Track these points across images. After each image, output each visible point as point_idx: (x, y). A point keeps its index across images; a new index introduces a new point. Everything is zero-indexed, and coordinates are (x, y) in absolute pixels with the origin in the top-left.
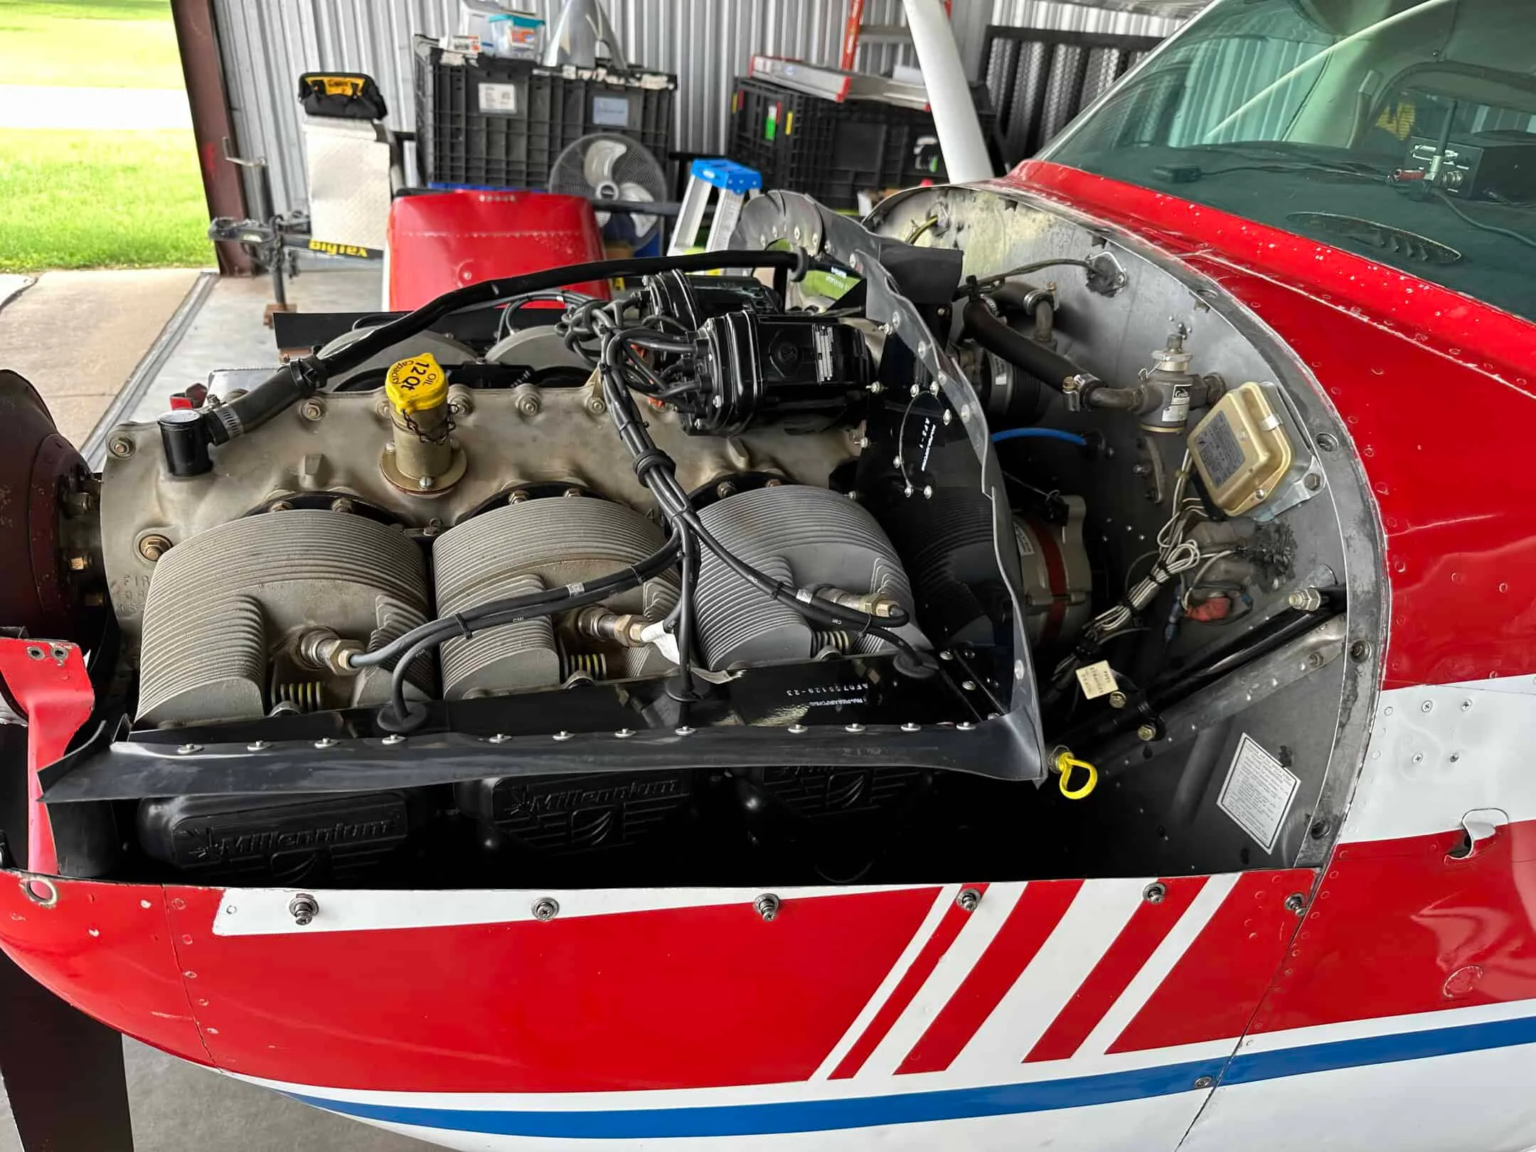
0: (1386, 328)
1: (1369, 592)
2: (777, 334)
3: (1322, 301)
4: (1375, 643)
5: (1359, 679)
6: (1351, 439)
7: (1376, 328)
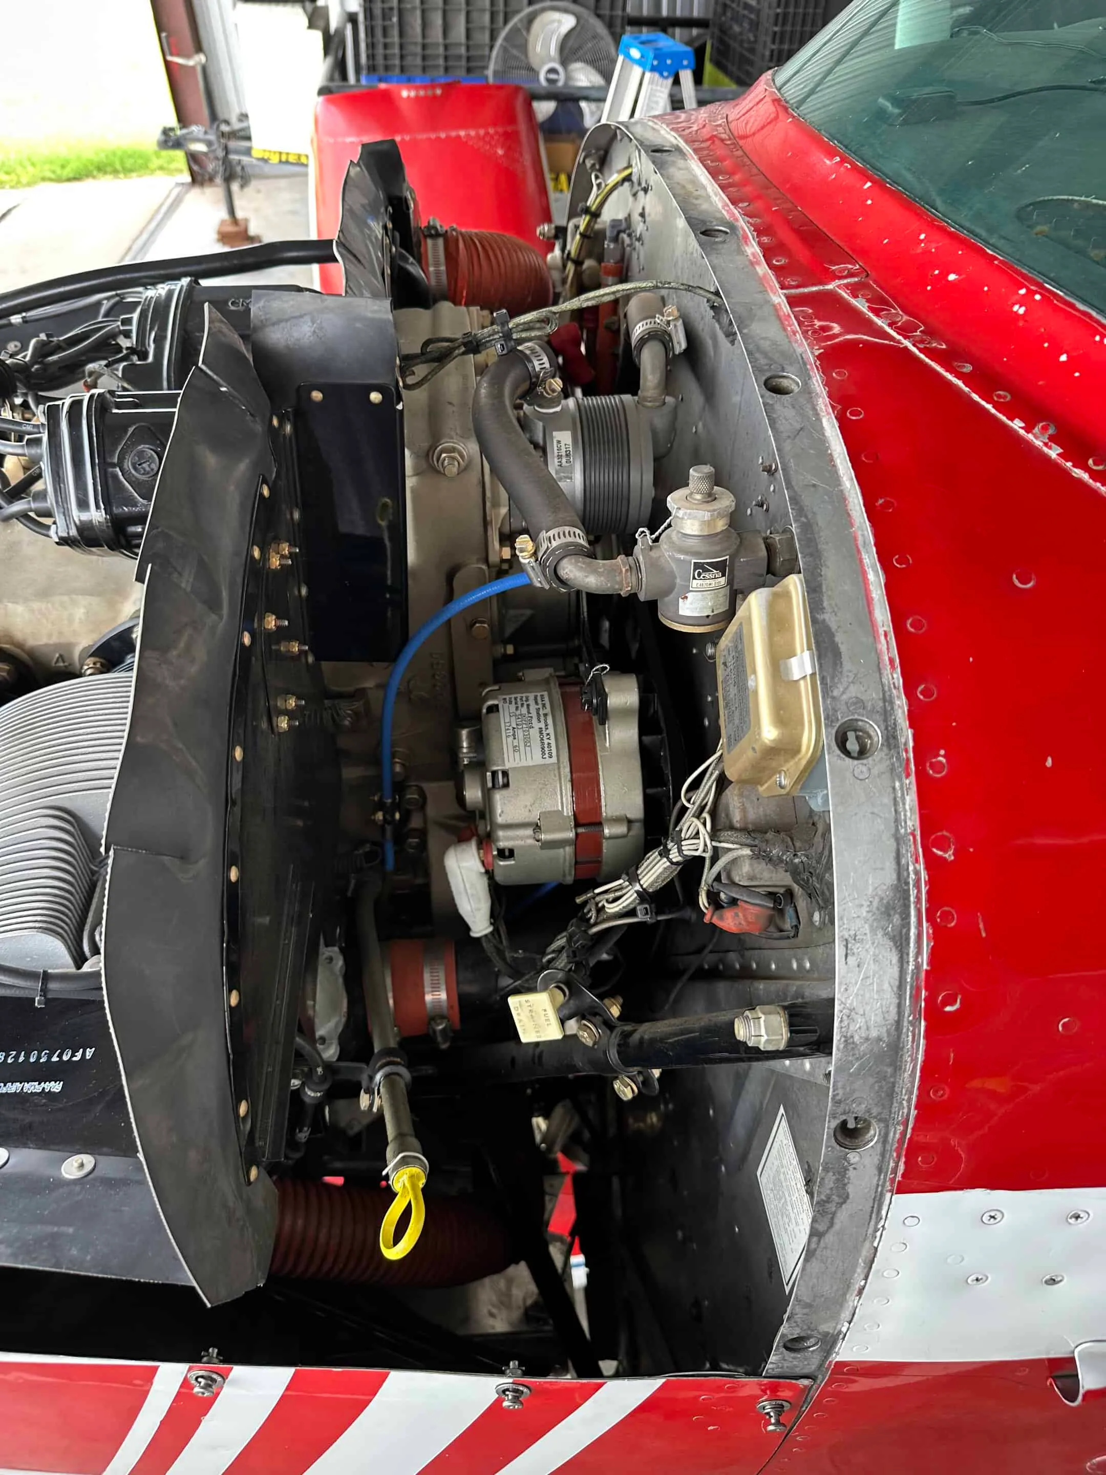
0: (1085, 476)
1: (879, 1039)
2: (131, 430)
3: (989, 407)
4: (885, 1122)
5: (851, 1173)
6: (907, 736)
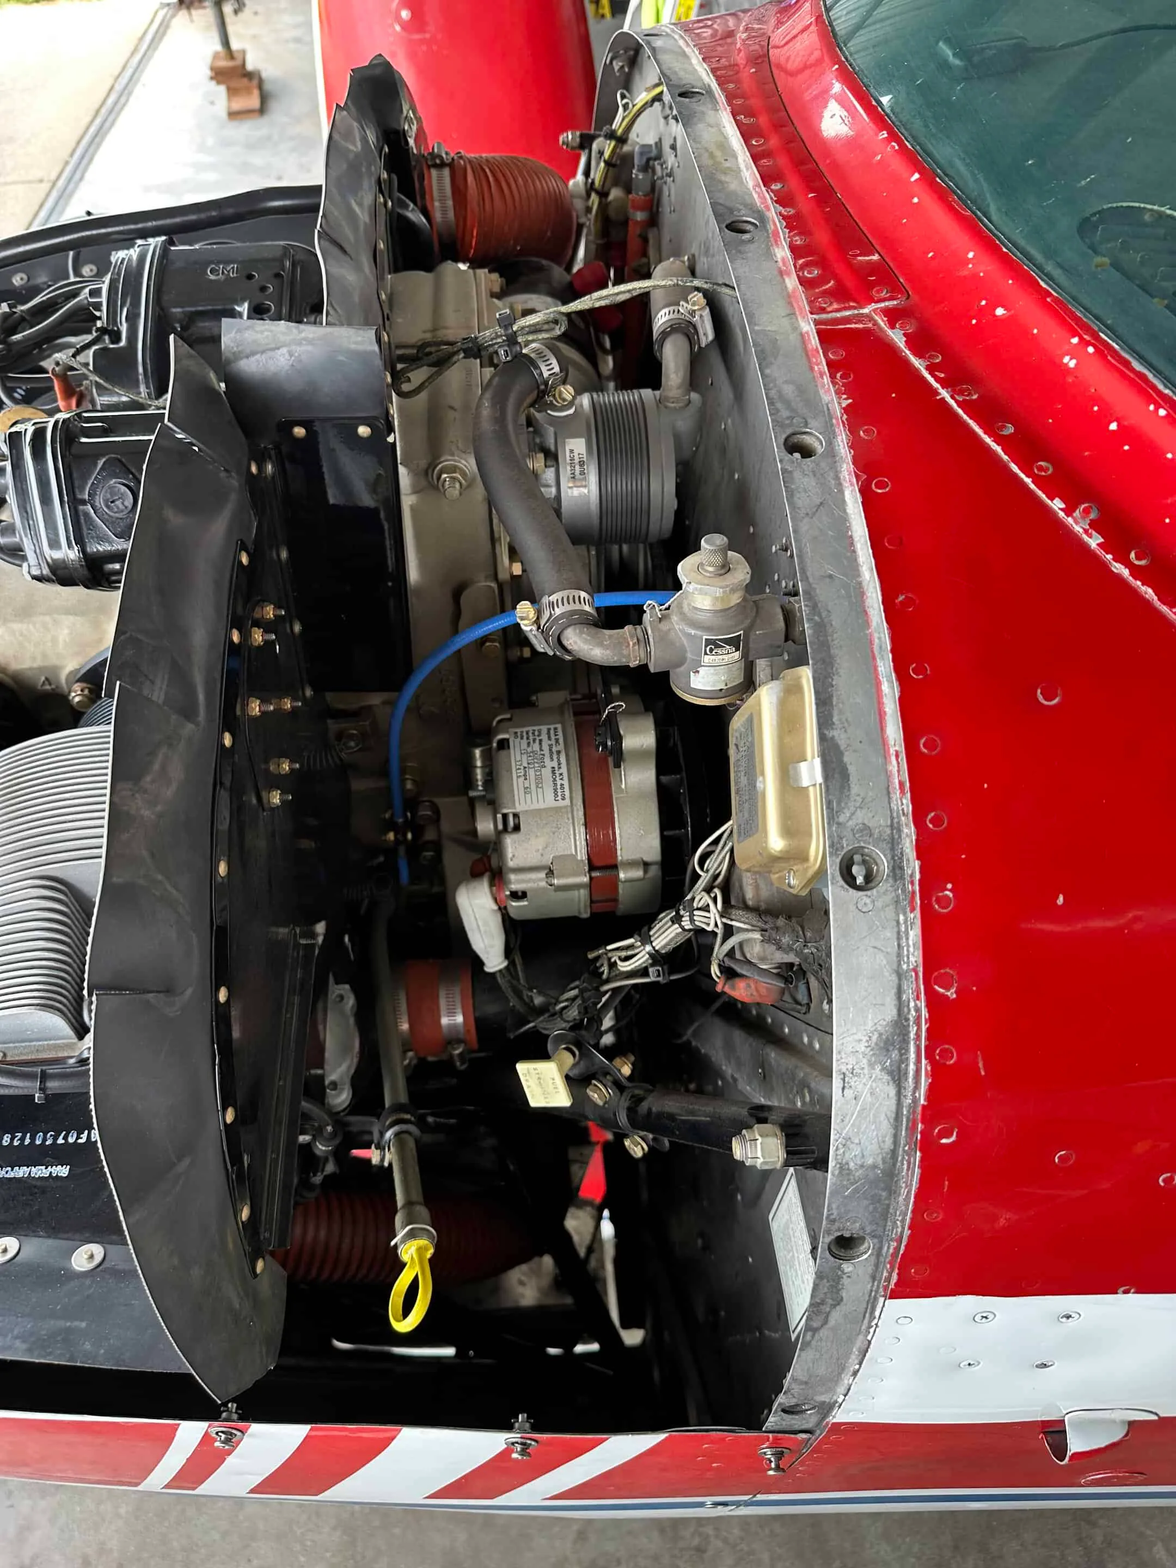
0: (1125, 572)
1: (874, 1167)
2: (100, 463)
4: (879, 1239)
5: (845, 1281)
6: (913, 867)
7: (1105, 566)
